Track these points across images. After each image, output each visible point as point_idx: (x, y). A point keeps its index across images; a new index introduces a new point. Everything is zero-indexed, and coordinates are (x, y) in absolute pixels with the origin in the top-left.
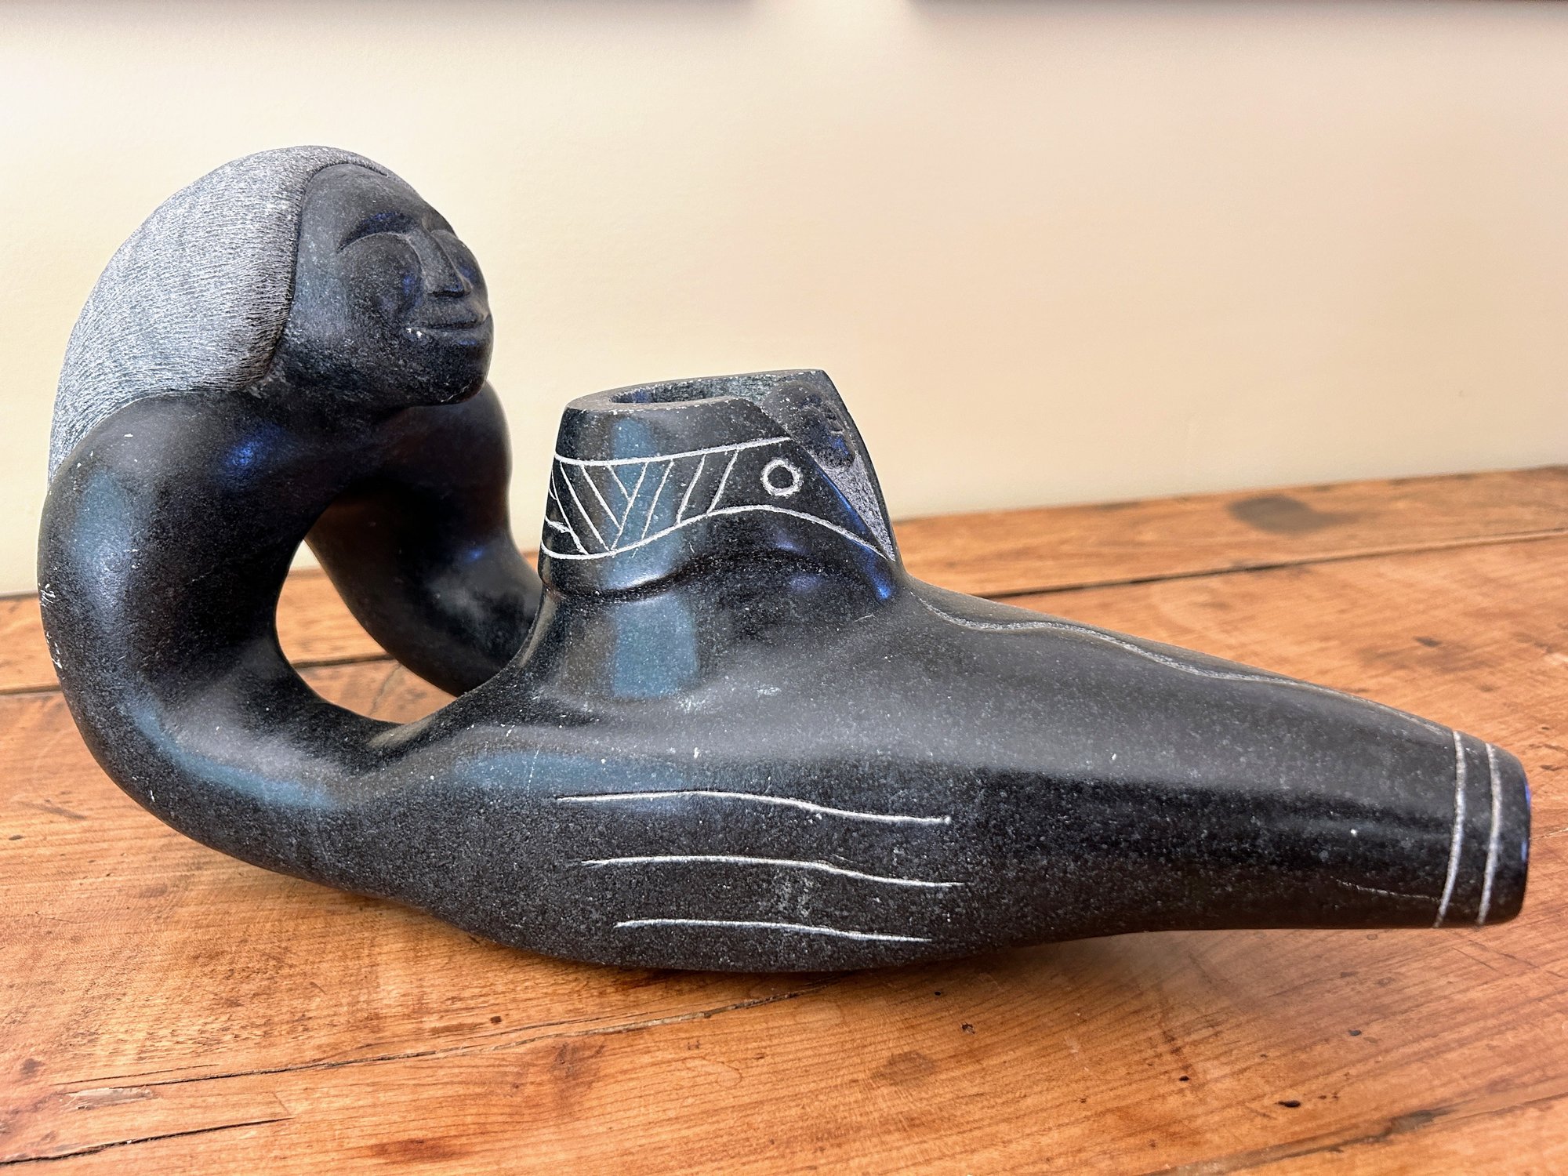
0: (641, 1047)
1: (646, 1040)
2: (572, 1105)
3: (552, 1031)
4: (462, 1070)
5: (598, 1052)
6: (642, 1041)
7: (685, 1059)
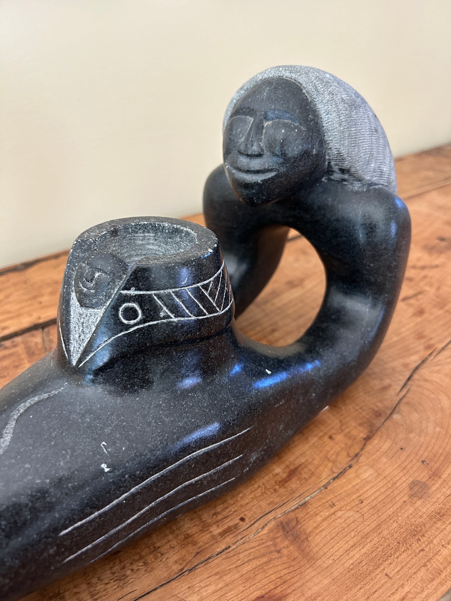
0: (312, 512)
1: (311, 509)
2: (309, 553)
3: (270, 516)
4: (249, 551)
5: (297, 521)
6: (310, 510)
7: (334, 513)
